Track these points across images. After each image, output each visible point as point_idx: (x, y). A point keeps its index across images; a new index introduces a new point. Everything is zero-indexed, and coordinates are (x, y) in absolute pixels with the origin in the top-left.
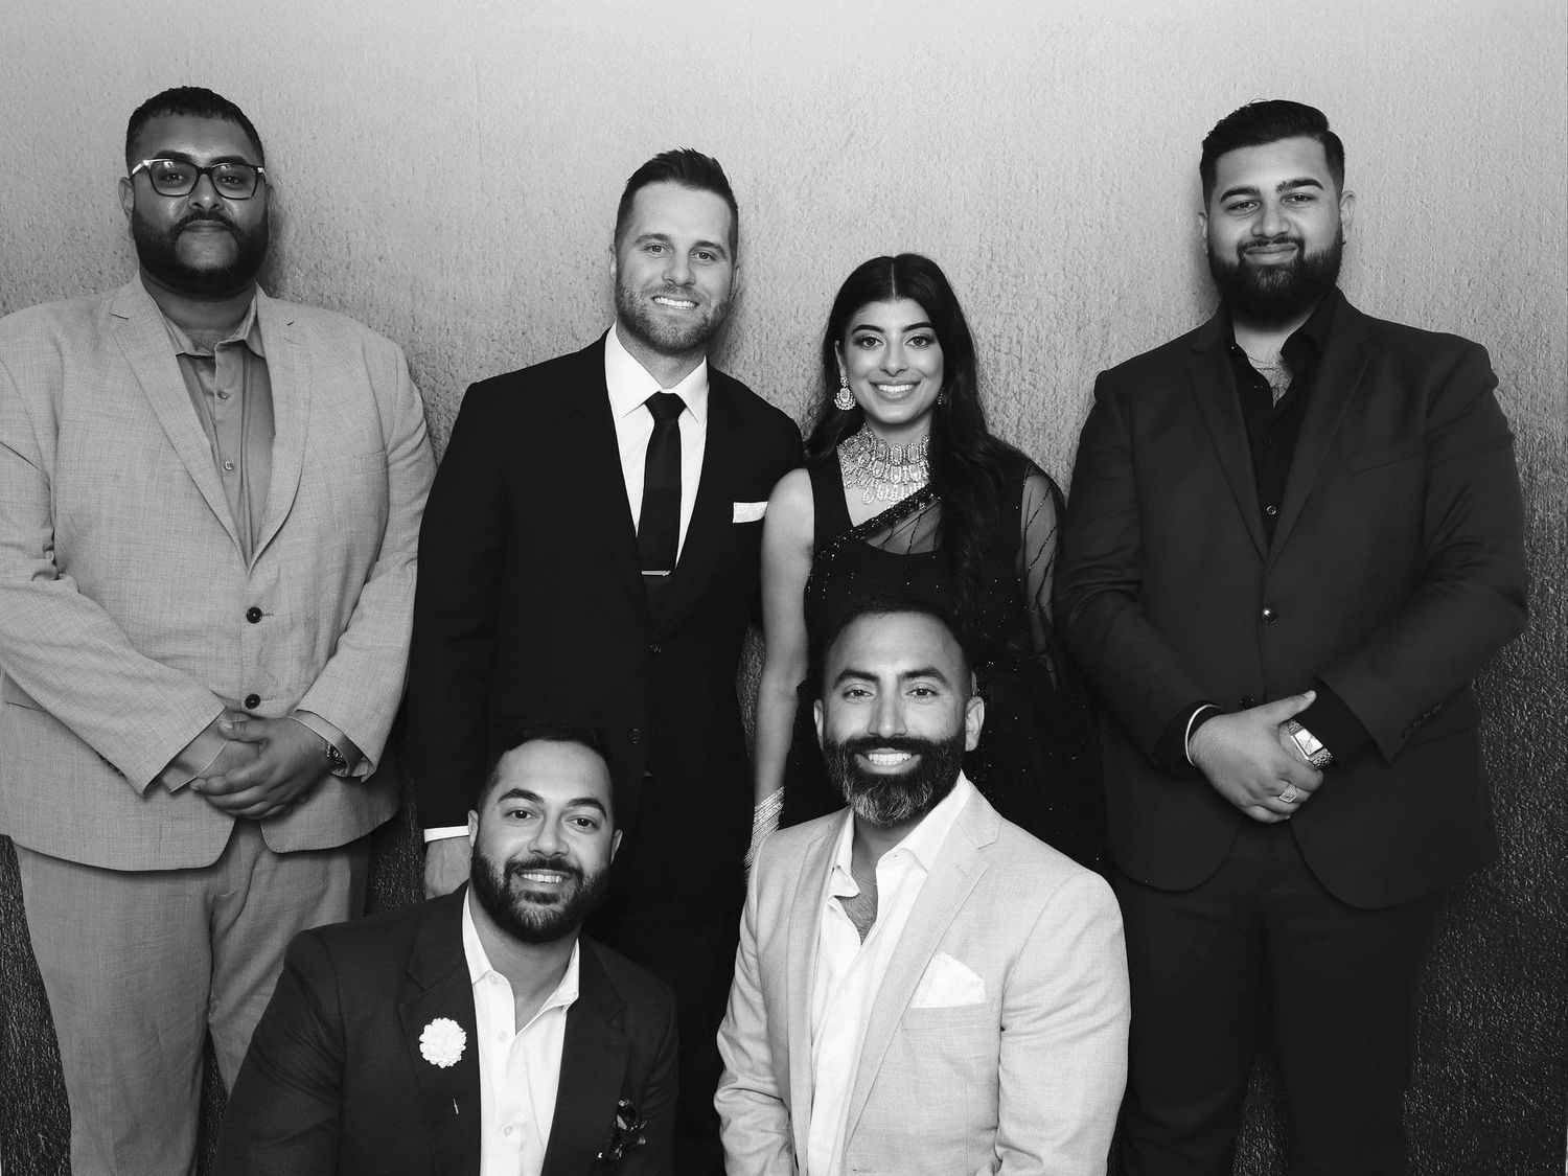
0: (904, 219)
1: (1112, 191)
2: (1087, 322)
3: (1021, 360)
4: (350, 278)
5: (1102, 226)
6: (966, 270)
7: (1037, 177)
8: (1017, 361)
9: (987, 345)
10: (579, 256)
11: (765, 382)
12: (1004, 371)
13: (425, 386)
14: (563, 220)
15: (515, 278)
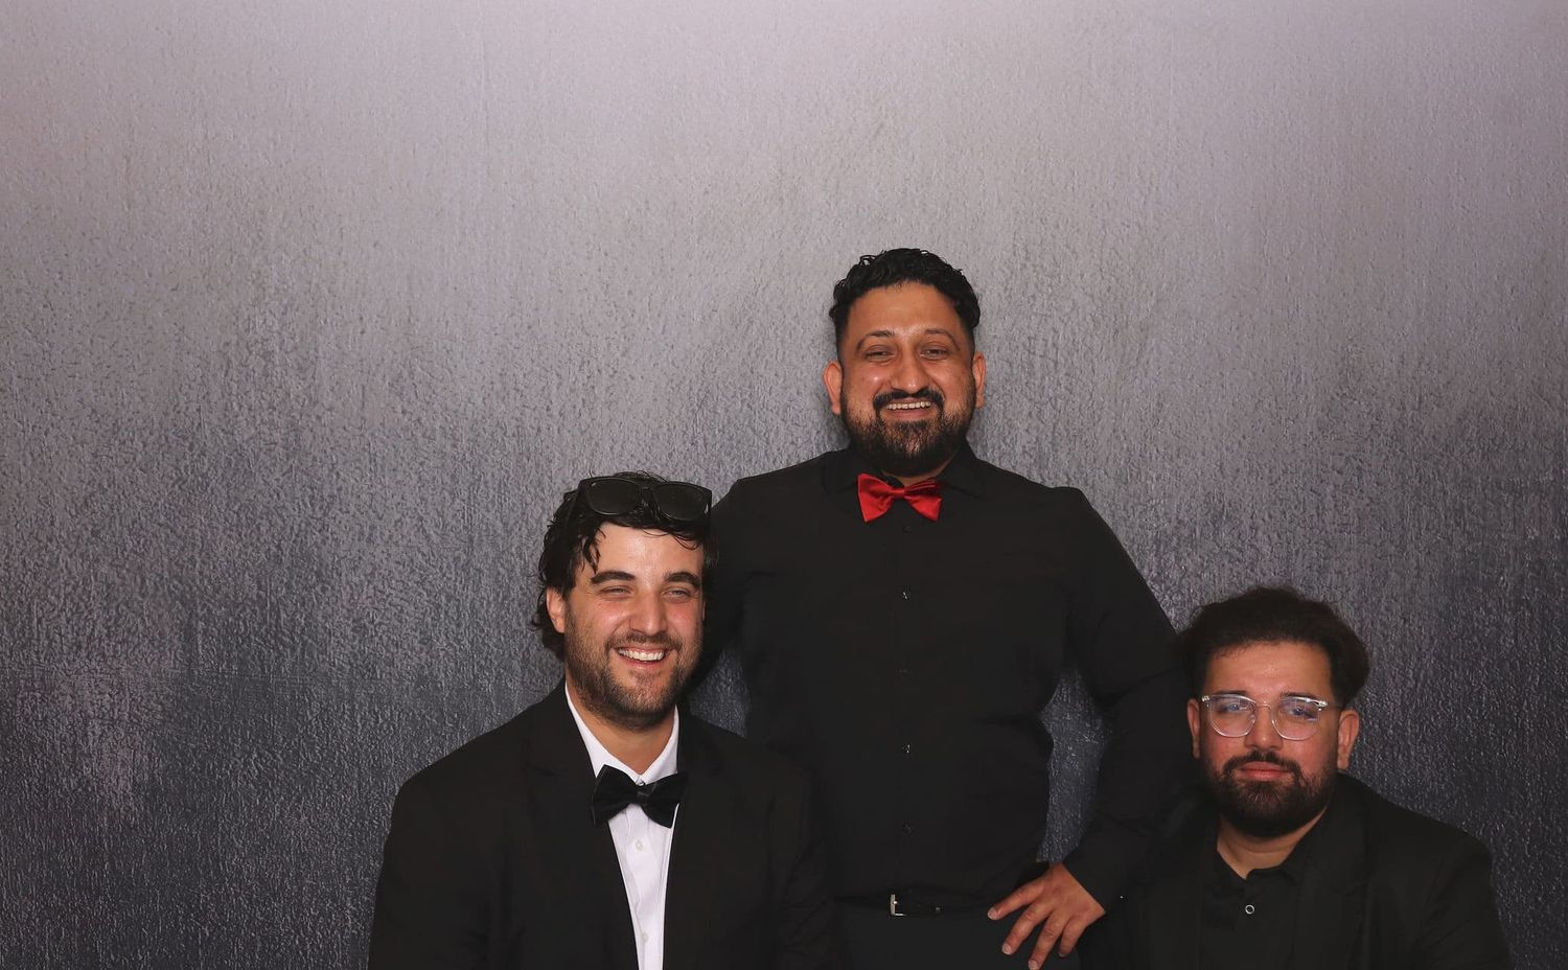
0: (936, 213)
1: (1149, 190)
2: (1124, 324)
3: (1056, 363)
4: (342, 265)
5: (1139, 226)
6: (1000, 268)
7: (1074, 174)
8: (1052, 364)
9: (1021, 348)
10: (591, 246)
11: (788, 383)
12: (1039, 375)
13: (420, 382)
14: (575, 209)
15: (521, 268)
